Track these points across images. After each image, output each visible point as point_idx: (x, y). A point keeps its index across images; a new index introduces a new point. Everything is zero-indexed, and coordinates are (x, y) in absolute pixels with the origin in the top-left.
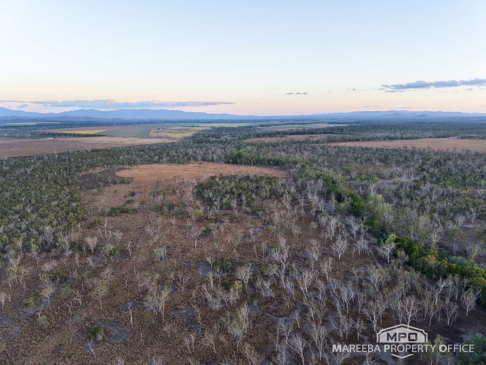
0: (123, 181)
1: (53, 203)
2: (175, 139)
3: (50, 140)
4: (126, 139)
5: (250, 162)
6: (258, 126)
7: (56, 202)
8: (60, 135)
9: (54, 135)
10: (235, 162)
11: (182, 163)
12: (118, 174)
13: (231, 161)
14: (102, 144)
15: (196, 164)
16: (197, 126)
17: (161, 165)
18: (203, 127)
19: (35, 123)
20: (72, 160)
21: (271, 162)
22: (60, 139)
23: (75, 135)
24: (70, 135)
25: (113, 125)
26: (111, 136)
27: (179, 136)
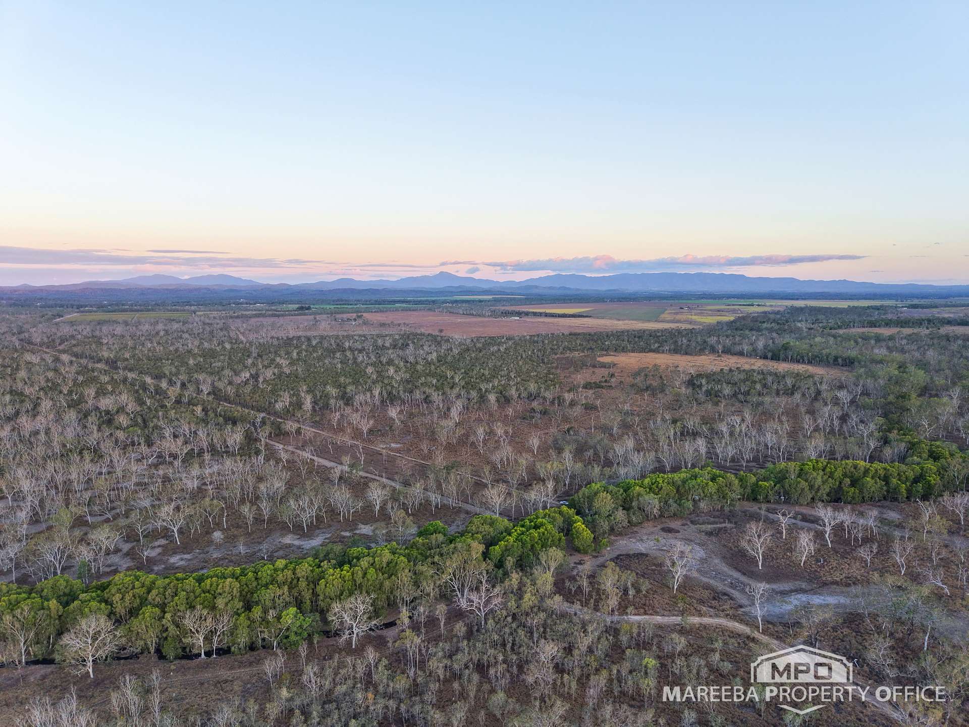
0: (603, 366)
1: (532, 374)
2: (700, 323)
3: (516, 320)
4: (621, 322)
5: (802, 357)
6: (903, 307)
7: (535, 373)
8: (527, 314)
9: (519, 314)
10: (775, 357)
11: (691, 355)
12: (598, 359)
13: (770, 355)
14: (584, 327)
15: (712, 357)
16: (758, 305)
17: (659, 355)
18: (771, 306)
19: (490, 297)
20: (546, 342)
21: (840, 360)
22: (528, 319)
23: (547, 315)
24: (541, 314)
25: (604, 301)
26: (598, 318)
27: (711, 320)
